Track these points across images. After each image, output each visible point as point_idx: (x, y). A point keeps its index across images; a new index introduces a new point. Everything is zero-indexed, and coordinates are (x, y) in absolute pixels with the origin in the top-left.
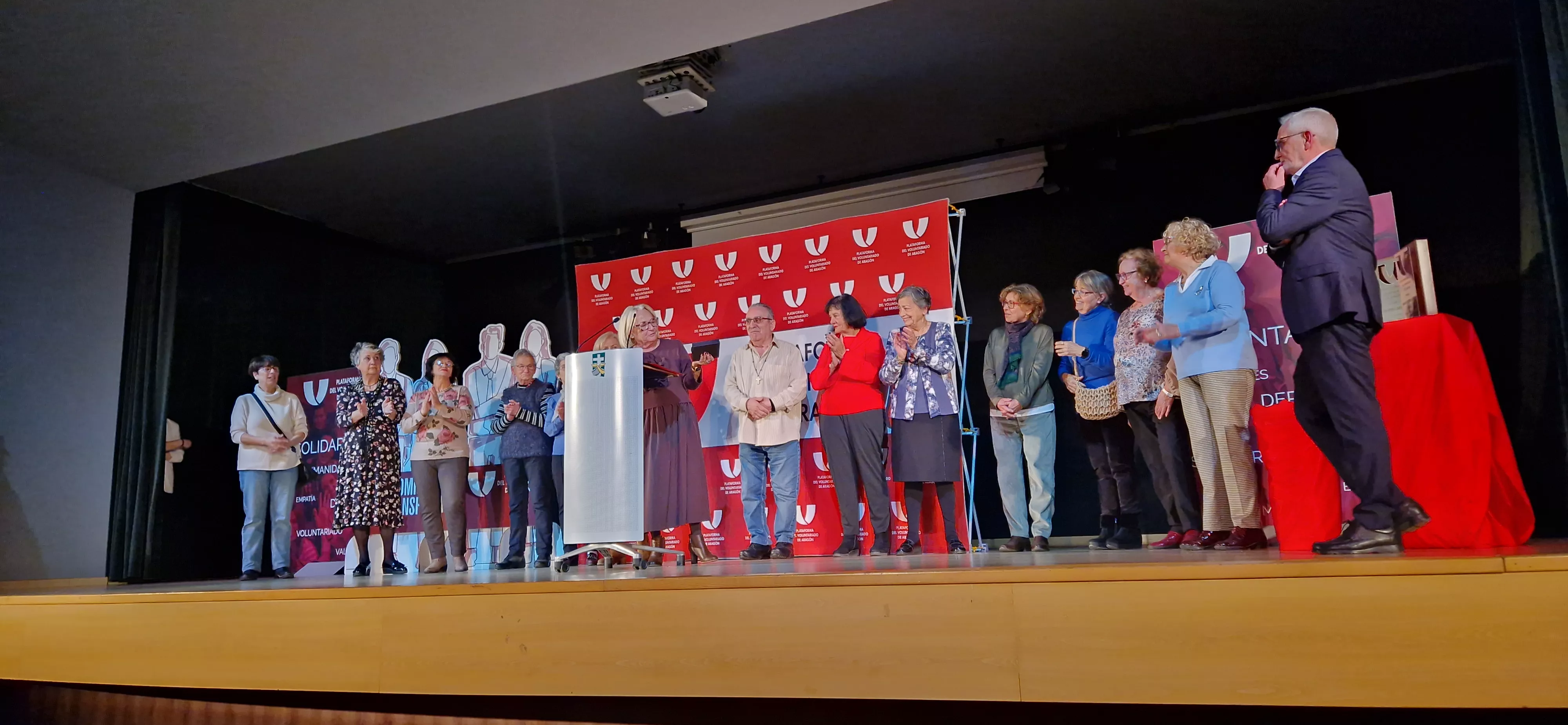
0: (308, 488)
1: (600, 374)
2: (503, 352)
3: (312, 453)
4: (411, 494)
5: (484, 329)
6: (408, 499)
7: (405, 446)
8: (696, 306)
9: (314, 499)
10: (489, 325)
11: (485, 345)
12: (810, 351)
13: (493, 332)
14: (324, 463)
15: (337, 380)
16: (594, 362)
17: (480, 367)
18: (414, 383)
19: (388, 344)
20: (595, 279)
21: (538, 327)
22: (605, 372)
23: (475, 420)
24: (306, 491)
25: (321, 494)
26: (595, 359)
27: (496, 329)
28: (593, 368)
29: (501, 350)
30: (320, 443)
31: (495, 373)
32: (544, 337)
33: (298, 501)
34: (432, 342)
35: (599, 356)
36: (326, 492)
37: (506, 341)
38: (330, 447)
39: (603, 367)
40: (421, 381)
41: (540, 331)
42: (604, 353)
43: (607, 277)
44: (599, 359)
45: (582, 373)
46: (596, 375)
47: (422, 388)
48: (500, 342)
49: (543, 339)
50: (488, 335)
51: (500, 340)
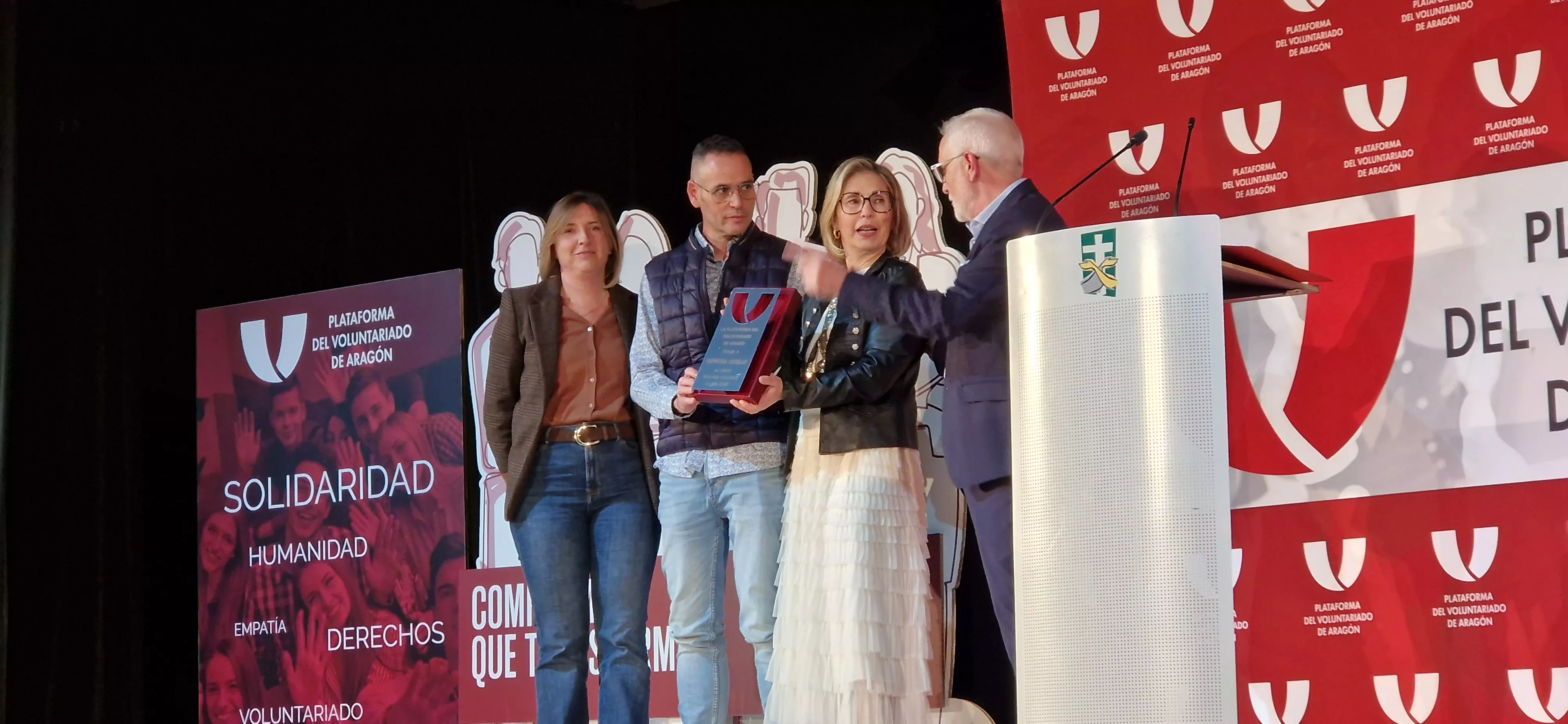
0: (265, 599)
1: (1104, 290)
2: (812, 239)
3: (270, 507)
5: (760, 179)
8: (1347, 91)
9: (283, 627)
10: (774, 167)
13: (786, 185)
14: (308, 533)
15: (331, 317)
16: (1084, 257)
19: (517, 226)
20: (1056, 28)
21: (906, 167)
22: (1120, 282)
24: (261, 607)
25: (301, 613)
26: (1088, 249)
27: (793, 177)
28: (1086, 274)
29: (807, 232)
30: (292, 482)
32: (922, 193)
33: (239, 632)
34: (628, 217)
35: (1098, 238)
36: (314, 609)
38: (320, 492)
39: (1111, 271)
42: (1112, 232)
43: (1089, 22)
44: (1100, 248)
45: (1052, 289)
46: (1094, 292)
48: (805, 210)
49: (921, 201)
50: (772, 193)
51: (804, 207)
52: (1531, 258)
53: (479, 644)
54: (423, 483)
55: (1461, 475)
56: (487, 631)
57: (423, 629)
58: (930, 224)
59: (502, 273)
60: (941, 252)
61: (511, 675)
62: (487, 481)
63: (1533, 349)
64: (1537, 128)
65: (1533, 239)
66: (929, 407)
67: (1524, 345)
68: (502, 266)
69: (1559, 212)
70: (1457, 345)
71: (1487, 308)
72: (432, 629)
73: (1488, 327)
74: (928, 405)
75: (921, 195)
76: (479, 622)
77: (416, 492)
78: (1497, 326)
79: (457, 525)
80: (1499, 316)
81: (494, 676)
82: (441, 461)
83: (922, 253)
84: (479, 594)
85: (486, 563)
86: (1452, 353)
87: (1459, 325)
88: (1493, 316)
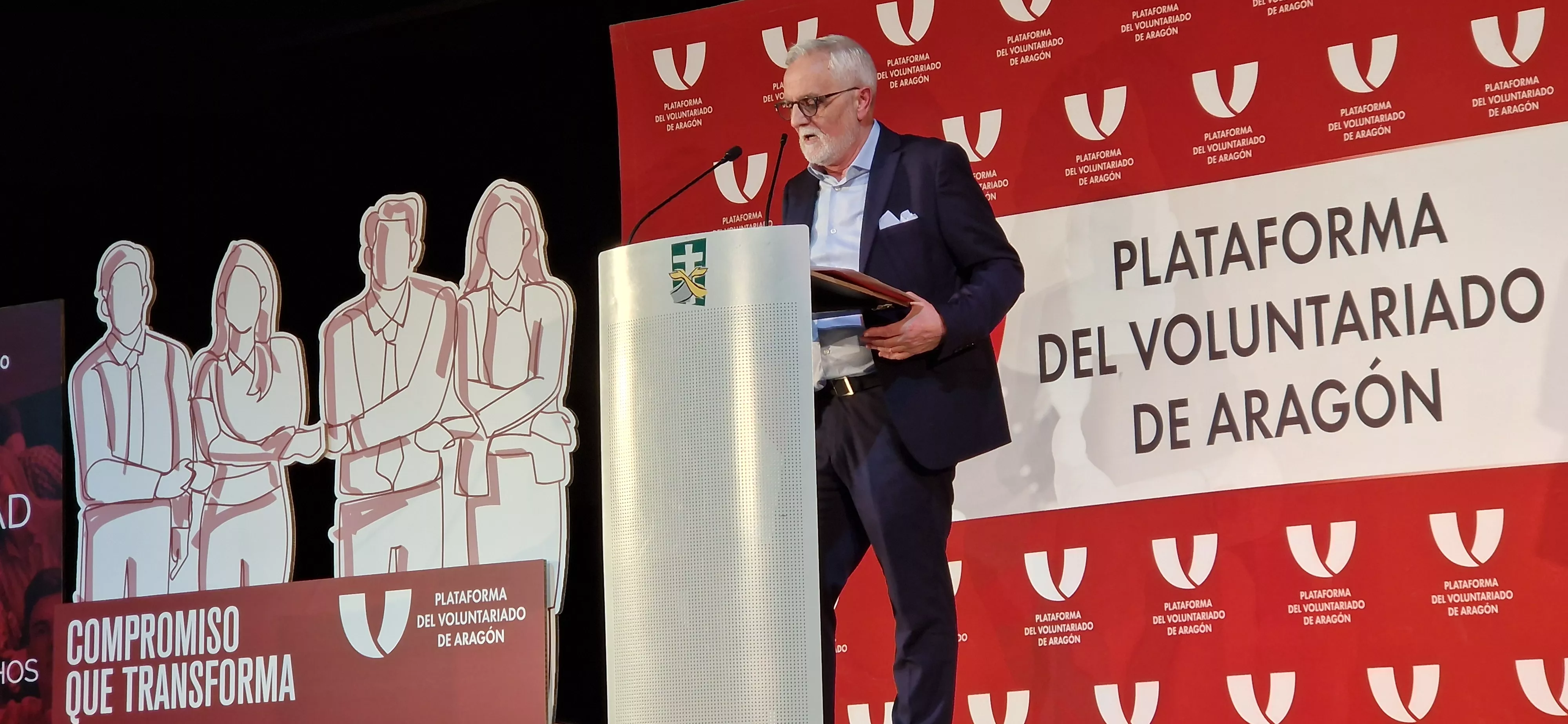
1: (693, 300)
2: (420, 269)
4: (193, 653)
5: (371, 209)
6: (184, 665)
7: (174, 525)
8: (946, 123)
10: (384, 198)
11: (375, 252)
12: (1273, 241)
13: (395, 216)
16: (676, 266)
17: (363, 310)
18: (191, 357)
19: (121, 255)
20: (663, 59)
21: (513, 199)
22: (709, 291)
23: (354, 452)
26: (678, 259)
27: (401, 207)
28: (675, 283)
29: (415, 263)
31: (402, 326)
32: (529, 223)
34: (236, 247)
35: (689, 248)
37: (428, 239)
39: (701, 280)
40: (209, 352)
41: (518, 206)
42: (704, 241)
43: (697, 53)
44: (690, 257)
45: (644, 298)
46: (684, 302)
47: (212, 370)
48: (414, 241)
49: (527, 232)
50: (381, 224)
51: (412, 238)
52: (1119, 286)
53: (74, 680)
54: (18, 518)
55: (1054, 498)
56: (82, 666)
57: (16, 667)
58: (535, 255)
59: (104, 302)
60: (546, 282)
61: (107, 710)
62: (86, 513)
63: (1121, 374)
64: (1124, 160)
65: (1120, 267)
66: (532, 434)
67: (1112, 370)
68: (106, 296)
69: (1145, 242)
70: (1050, 370)
71: (1078, 334)
72: (25, 666)
73: (1079, 352)
74: (531, 432)
75: (528, 226)
76: (75, 656)
77: (11, 526)
78: (1087, 352)
79: (52, 559)
80: (1089, 342)
81: (89, 712)
82: (39, 496)
83: (528, 282)
84: (75, 629)
85: (83, 597)
86: (1045, 378)
87: (1052, 351)
88: (1084, 343)
